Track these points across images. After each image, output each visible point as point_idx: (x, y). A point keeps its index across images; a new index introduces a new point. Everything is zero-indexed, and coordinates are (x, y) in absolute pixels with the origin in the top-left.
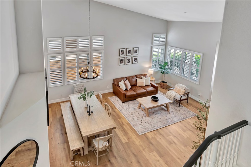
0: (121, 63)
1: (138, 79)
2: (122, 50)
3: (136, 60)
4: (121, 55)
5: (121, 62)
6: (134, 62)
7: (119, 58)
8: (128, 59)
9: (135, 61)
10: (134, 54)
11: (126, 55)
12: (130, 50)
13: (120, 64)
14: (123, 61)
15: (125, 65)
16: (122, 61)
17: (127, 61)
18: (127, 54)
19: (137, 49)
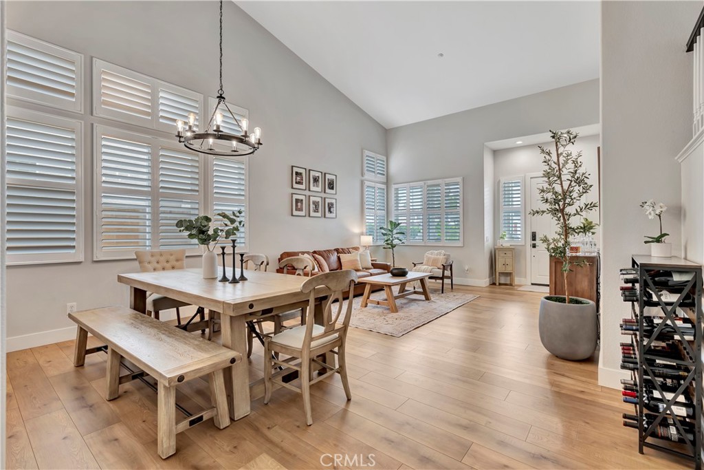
0: (296, 210)
1: (342, 256)
2: (300, 170)
3: (332, 209)
4: (295, 186)
5: (297, 205)
6: (328, 215)
7: (292, 194)
8: (314, 203)
9: (330, 211)
10: (328, 190)
11: (309, 190)
12: (319, 177)
13: (295, 213)
14: (302, 204)
15: (307, 217)
16: (299, 204)
17: (312, 206)
18: (312, 188)
19: (334, 177)
